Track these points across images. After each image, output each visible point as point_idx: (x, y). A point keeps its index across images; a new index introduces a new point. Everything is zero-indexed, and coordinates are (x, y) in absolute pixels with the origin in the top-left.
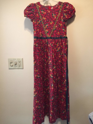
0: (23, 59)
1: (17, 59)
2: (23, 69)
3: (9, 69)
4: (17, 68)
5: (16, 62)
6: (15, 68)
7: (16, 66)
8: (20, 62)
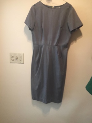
0: (24, 54)
1: (19, 54)
5: (17, 56)
6: (16, 62)
8: (21, 57)
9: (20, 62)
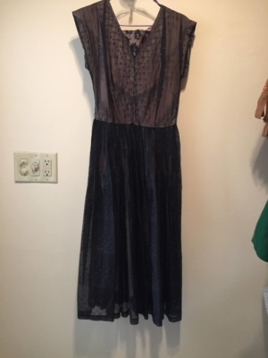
0: (57, 154)
1: (42, 155)
2: (56, 183)
3: (17, 182)
4: (39, 179)
6: (33, 179)
7: (37, 173)
8: (49, 164)
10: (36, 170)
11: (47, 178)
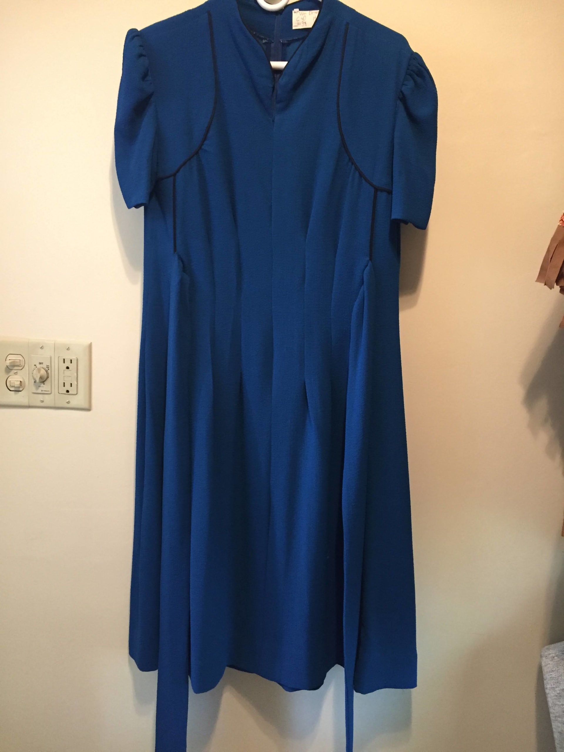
0: (90, 346)
1: (56, 347)
2: (89, 410)
4: (48, 400)
5: (46, 363)
6: (37, 400)
7: (45, 387)
8: (72, 366)
9: (62, 400)
10: (43, 380)
11: (68, 398)
